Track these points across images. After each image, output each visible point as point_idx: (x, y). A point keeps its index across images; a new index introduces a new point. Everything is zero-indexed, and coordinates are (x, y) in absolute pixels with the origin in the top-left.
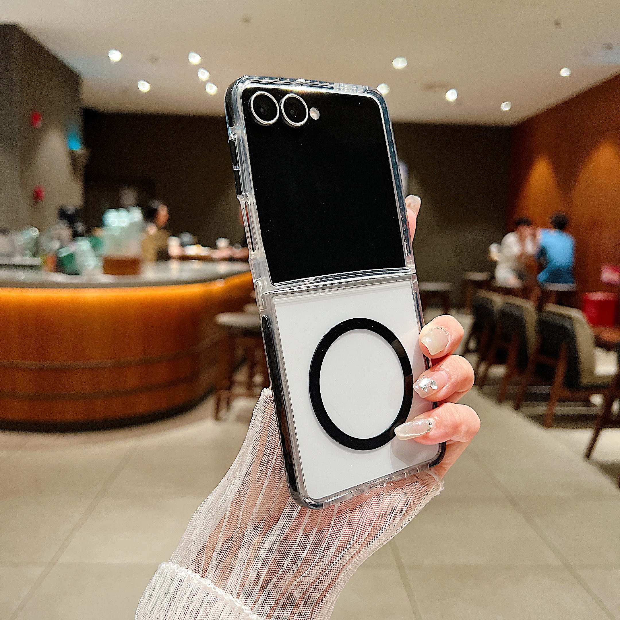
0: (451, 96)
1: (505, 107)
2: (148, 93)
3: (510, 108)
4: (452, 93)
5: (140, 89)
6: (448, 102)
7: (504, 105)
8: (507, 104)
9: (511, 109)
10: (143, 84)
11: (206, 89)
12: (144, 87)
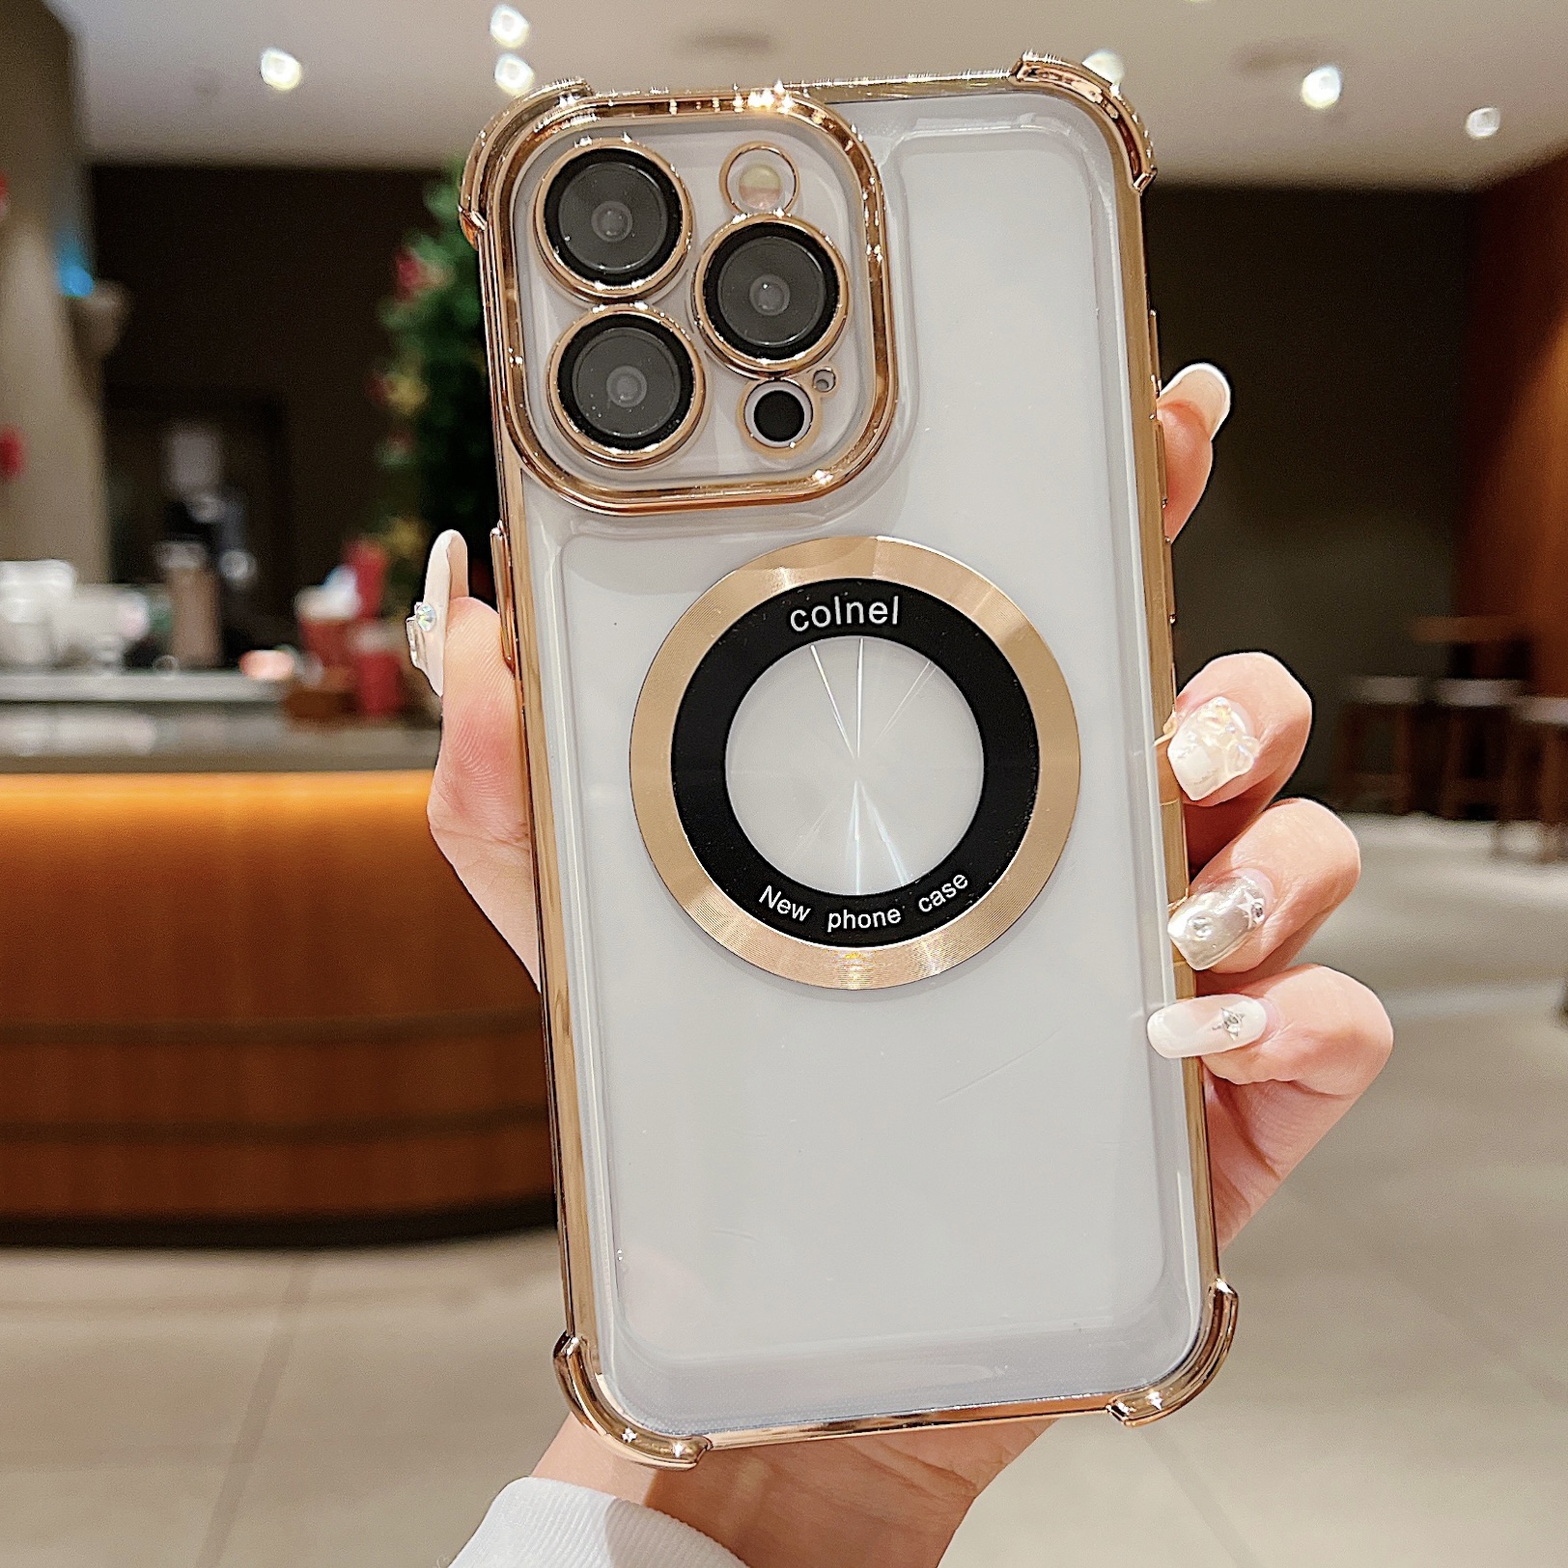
0: (1321, 89)
1: (1481, 125)
2: (295, 91)
3: (1495, 129)
4: (1324, 79)
5: (266, 79)
6: (1308, 109)
7: (1475, 117)
8: (1485, 114)
9: (1498, 132)
10: (277, 61)
11: (496, 76)
12: (281, 72)
